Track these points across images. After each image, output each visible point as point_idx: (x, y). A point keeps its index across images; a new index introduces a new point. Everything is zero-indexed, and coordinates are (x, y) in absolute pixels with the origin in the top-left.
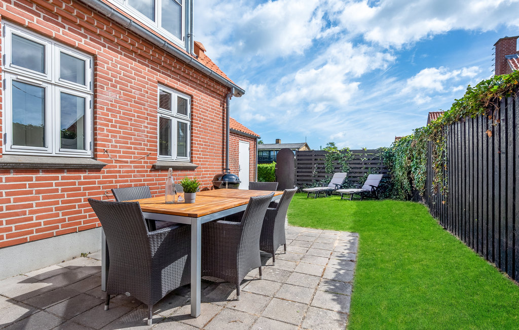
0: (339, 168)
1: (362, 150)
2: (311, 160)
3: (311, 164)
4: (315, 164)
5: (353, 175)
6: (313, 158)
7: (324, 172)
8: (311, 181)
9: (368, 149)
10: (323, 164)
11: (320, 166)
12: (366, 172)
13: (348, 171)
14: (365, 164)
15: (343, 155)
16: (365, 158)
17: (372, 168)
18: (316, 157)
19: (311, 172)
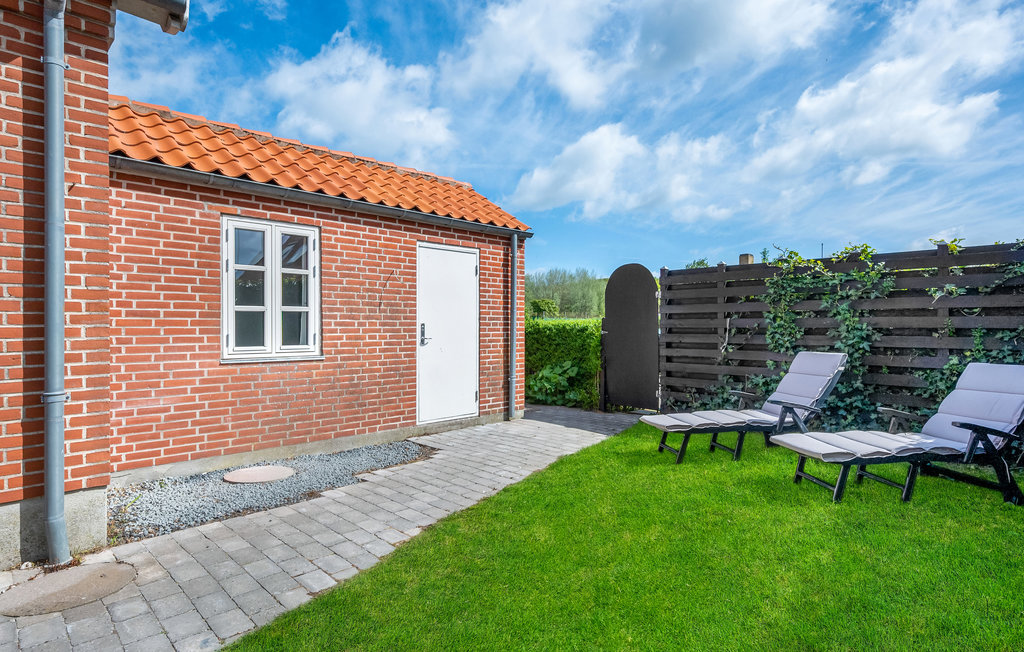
0: (823, 331)
1: (933, 253)
2: (713, 300)
3: (713, 315)
4: (729, 315)
5: (891, 360)
6: (723, 292)
7: (763, 348)
8: (713, 377)
9: (964, 244)
10: (759, 315)
11: (747, 323)
12: (960, 352)
13: (865, 345)
14: (952, 312)
15: (839, 276)
16: (951, 287)
17: (991, 331)
18: (732, 292)
19: (715, 347)
